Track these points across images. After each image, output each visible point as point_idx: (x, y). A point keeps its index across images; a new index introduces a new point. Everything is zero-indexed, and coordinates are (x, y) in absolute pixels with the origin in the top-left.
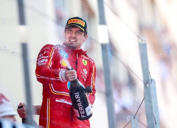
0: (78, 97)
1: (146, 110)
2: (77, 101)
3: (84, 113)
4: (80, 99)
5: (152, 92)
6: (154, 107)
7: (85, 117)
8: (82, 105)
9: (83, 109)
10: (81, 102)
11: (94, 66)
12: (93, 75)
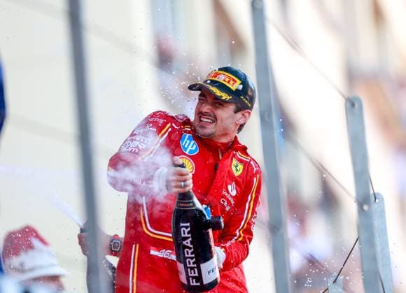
0: (188, 233)
2: (184, 243)
3: (197, 275)
4: (190, 239)
5: (376, 222)
6: (379, 257)
7: (199, 284)
8: (193, 256)
9: (195, 266)
10: (192, 246)
11: (256, 177)
12: (251, 199)
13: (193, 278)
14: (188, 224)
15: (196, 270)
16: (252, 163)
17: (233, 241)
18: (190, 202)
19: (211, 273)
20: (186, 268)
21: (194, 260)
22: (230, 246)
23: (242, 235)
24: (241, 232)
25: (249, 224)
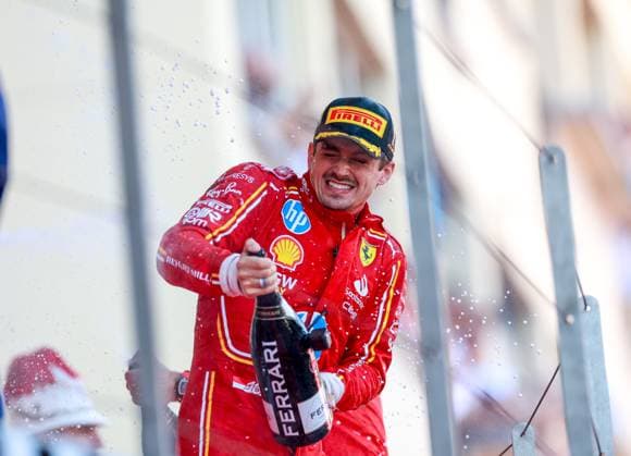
0: (275, 356)
1: (565, 408)
2: (270, 372)
3: (293, 420)
4: (279, 366)
5: (587, 342)
6: (592, 395)
7: (297, 434)
8: (286, 391)
9: (290, 406)
10: (282, 377)
11: (396, 264)
12: (388, 299)
13: (288, 424)
14: (274, 343)
15: (291, 412)
16: (389, 243)
17: (360, 363)
18: (275, 310)
19: (316, 416)
20: (276, 409)
21: (287, 397)
22: (354, 371)
23: (373, 353)
24: (372, 349)
25: (385, 336)
